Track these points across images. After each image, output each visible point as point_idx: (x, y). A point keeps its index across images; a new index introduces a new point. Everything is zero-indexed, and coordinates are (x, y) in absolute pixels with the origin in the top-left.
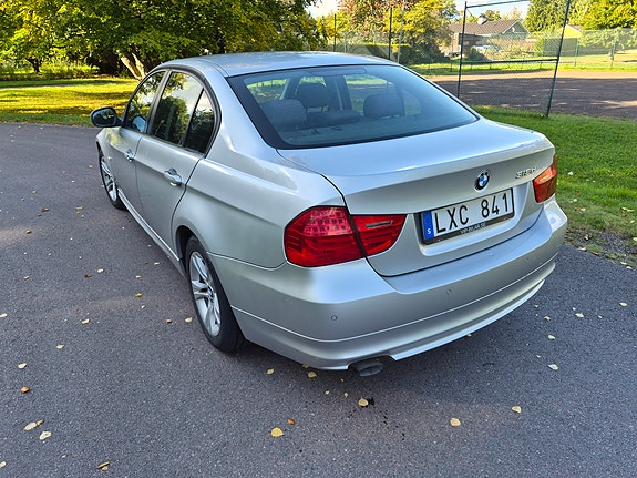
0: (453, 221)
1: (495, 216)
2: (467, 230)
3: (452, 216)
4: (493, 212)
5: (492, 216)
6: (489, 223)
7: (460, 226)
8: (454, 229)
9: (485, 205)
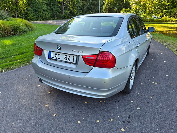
0: (56, 56)
1: (69, 61)
2: (59, 61)
3: (56, 55)
4: (68, 60)
5: (67, 61)
6: (66, 62)
7: (57, 59)
8: (56, 59)
9: (66, 56)
